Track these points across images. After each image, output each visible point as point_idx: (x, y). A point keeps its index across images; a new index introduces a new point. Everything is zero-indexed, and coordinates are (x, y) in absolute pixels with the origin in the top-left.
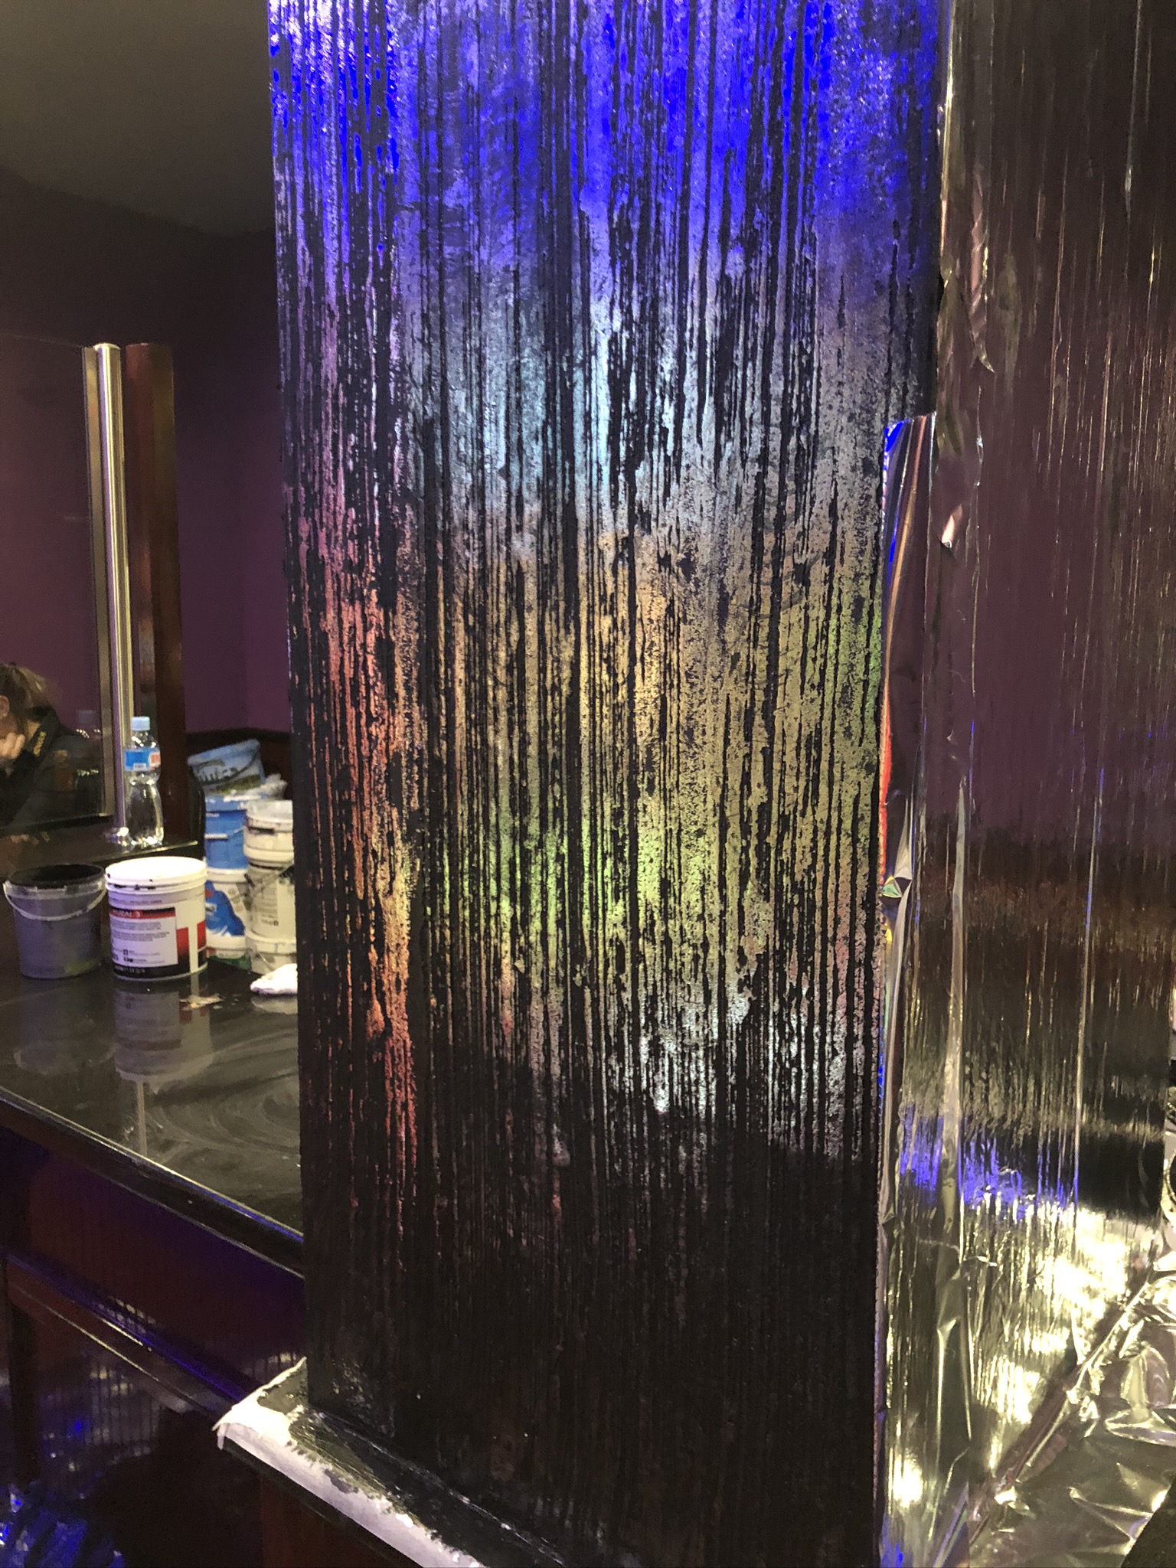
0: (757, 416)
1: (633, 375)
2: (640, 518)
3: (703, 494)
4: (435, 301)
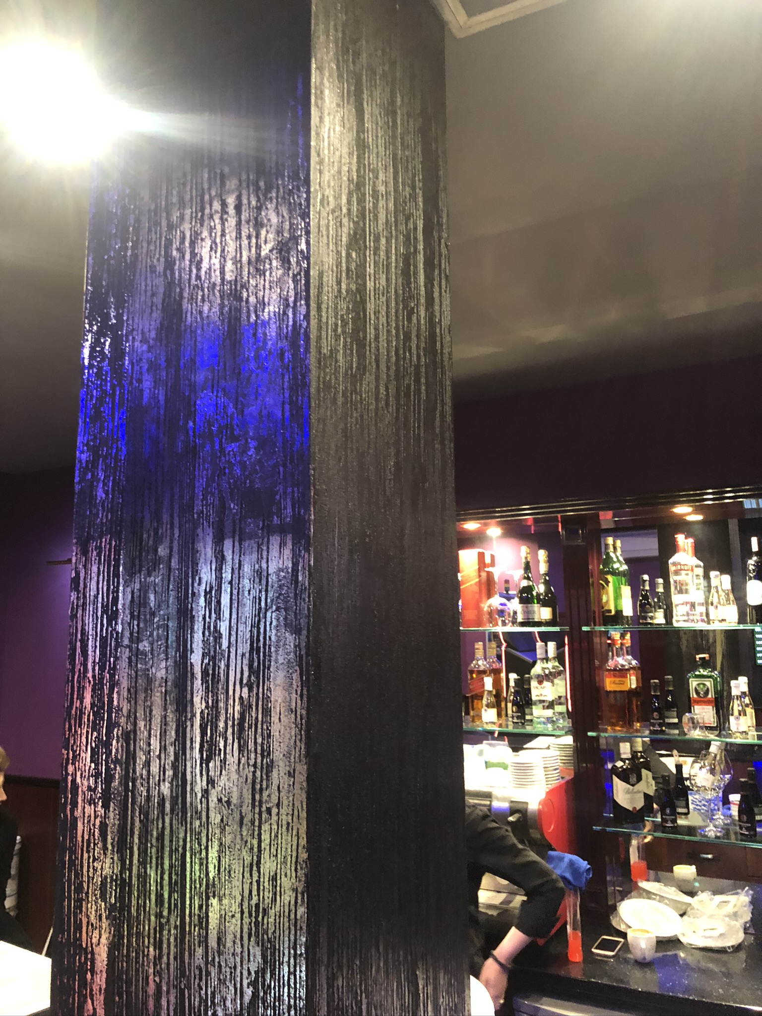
0: (253, 749)
1: (209, 727)
2: (211, 782)
3: (234, 776)
4: (133, 684)
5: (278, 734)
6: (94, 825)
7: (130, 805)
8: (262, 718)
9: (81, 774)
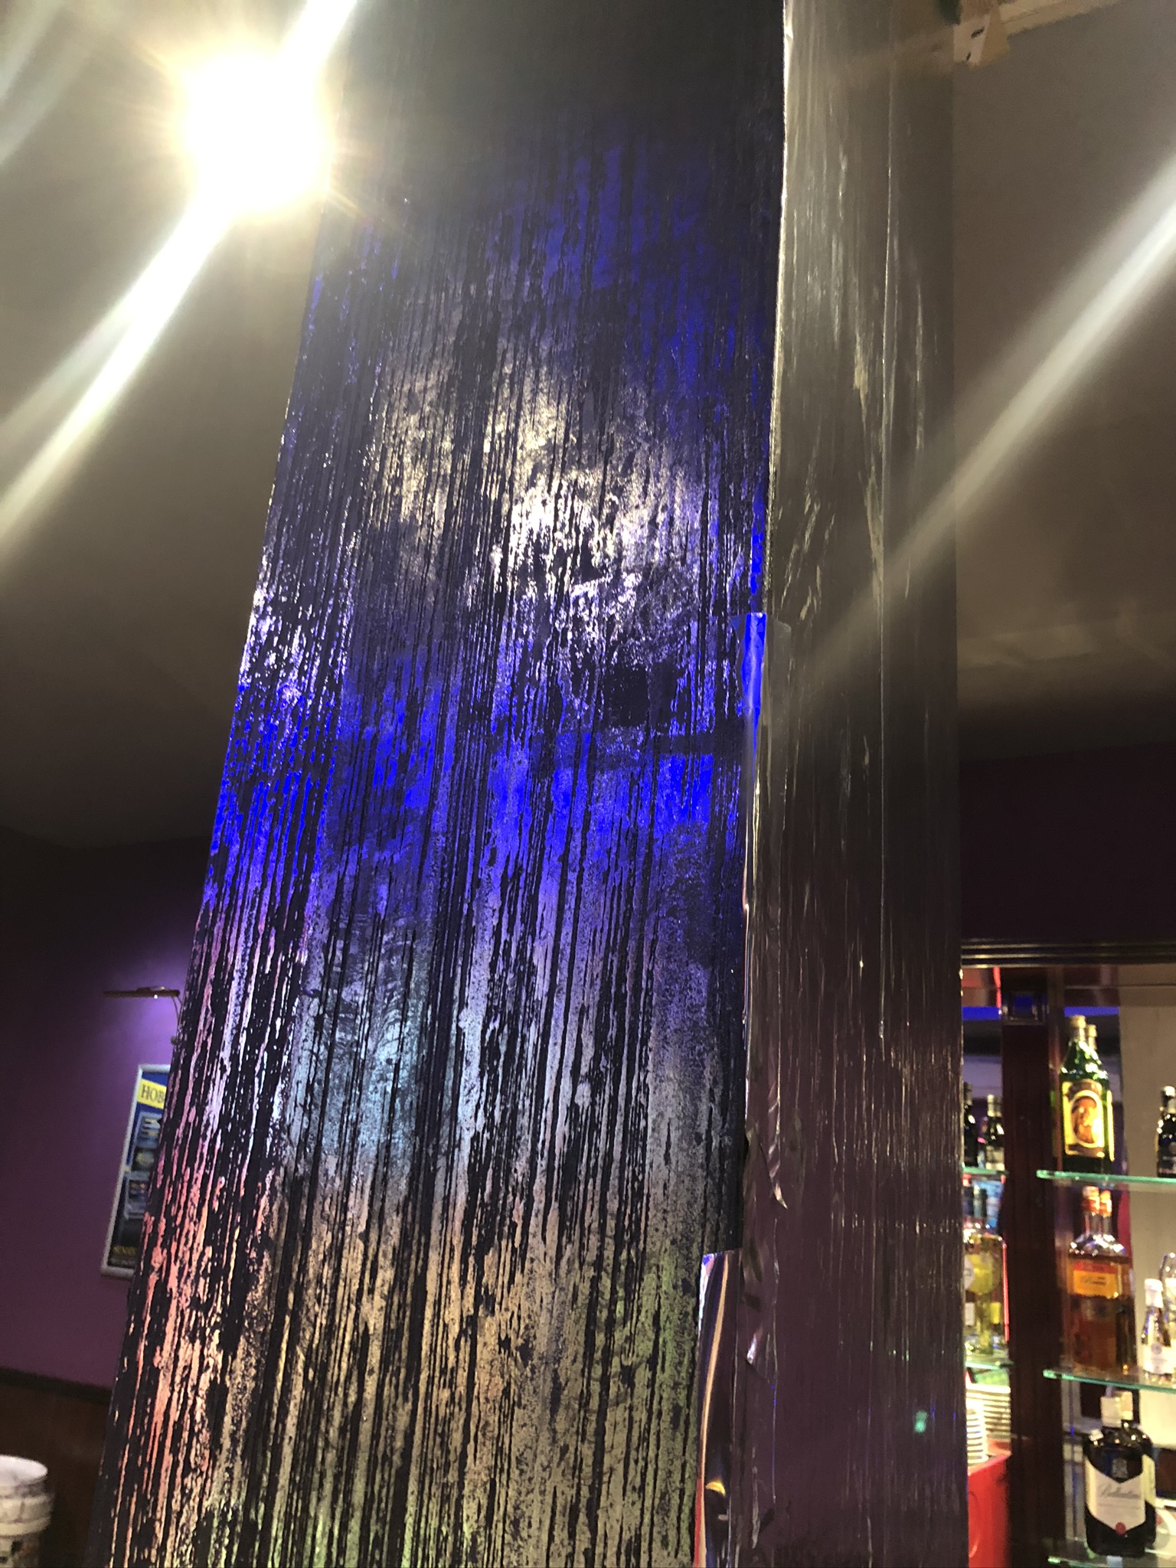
0: (595, 1225)
1: (490, 1172)
2: (485, 1300)
3: (543, 1287)
4: (320, 1075)
5: (660, 1191)
6: (196, 1388)
7: (284, 1346)
8: (623, 1153)
9: (181, 1271)
